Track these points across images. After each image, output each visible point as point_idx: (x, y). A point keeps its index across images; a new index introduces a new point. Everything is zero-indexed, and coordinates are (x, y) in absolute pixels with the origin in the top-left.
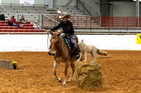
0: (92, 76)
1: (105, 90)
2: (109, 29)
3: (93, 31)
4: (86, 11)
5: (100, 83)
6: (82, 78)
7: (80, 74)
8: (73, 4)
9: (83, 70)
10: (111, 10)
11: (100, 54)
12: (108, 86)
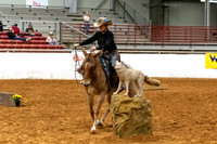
0: (136, 118)
1: (157, 139)
2: (163, 45)
3: (138, 47)
4: (128, 17)
5: (149, 128)
6: (121, 121)
7: (118, 115)
8: (108, 6)
9: (122, 109)
10: (166, 16)
11: (149, 83)
12: (161, 133)
